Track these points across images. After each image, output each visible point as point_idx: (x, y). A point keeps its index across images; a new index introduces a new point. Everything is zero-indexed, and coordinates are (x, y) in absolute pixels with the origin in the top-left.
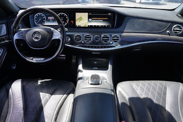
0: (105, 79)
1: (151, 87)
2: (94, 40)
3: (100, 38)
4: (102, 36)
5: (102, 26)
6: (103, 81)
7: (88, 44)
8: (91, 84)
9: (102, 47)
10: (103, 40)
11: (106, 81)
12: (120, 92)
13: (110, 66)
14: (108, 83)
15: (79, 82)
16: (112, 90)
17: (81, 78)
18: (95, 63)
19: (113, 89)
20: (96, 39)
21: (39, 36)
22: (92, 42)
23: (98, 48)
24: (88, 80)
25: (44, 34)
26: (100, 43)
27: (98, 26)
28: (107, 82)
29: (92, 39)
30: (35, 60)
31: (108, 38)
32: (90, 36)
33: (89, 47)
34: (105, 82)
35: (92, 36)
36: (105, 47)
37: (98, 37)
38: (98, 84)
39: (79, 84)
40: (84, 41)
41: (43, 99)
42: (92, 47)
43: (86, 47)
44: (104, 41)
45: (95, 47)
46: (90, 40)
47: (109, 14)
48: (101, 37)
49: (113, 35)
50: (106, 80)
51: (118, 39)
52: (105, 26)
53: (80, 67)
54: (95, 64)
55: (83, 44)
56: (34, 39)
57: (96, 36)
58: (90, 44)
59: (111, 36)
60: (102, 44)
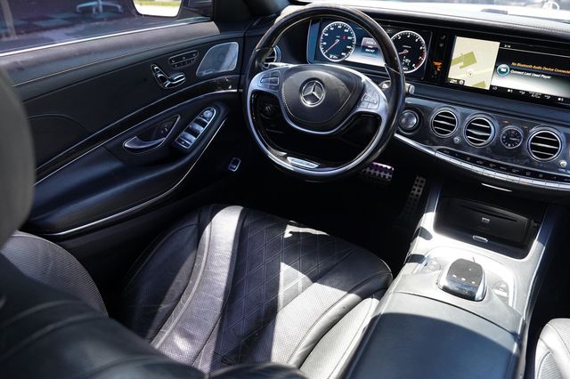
0: (504, 286)
2: (498, 140)
3: (524, 140)
4: (535, 132)
5: (543, 95)
6: (490, 293)
7: (473, 149)
8: (445, 289)
9: (522, 173)
10: (533, 147)
11: (505, 294)
12: (550, 352)
13: (537, 248)
14: (510, 304)
15: (408, 269)
16: (514, 334)
17: (418, 259)
18: (486, 220)
19: (519, 333)
20: (508, 140)
21: (319, 94)
22: (492, 147)
23: (509, 170)
24: (439, 271)
25: (337, 90)
26: (517, 154)
27: (527, 92)
28: (505, 300)
29: (491, 135)
30: (291, 163)
31: (556, 144)
32: (488, 124)
33: (473, 161)
34: (496, 299)
35: (497, 124)
36: (535, 175)
37: (517, 135)
38: (471, 297)
39: (404, 276)
40: (462, 137)
41: (285, 285)
42: (486, 165)
43: (462, 157)
44: (535, 154)
45: (497, 168)
46: (486, 138)
48: (526, 134)
50: (506, 290)
52: (554, 98)
53: (428, 220)
54: (484, 224)
55: (458, 146)
56: (302, 98)
57: (510, 127)
58: (482, 152)
60: (527, 161)
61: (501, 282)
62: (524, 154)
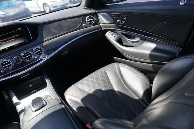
0: (49, 96)
1: (94, 79)
2: (15, 63)
3: (22, 58)
4: (22, 54)
5: (17, 44)
6: (47, 100)
7: (10, 71)
8: (36, 111)
9: (29, 67)
10: (26, 58)
11: (51, 97)
12: (70, 100)
14: (54, 98)
15: (21, 116)
16: (60, 104)
17: (23, 111)
18: (31, 86)
19: (61, 102)
20: (18, 61)
22: (14, 66)
23: (25, 69)
24: (30, 108)
26: (23, 63)
27: (12, 46)
28: (52, 99)
29: (12, 63)
31: (30, 54)
32: (8, 61)
33: (13, 74)
34: (50, 100)
35: (11, 60)
36: (32, 65)
37: (18, 58)
38: (44, 106)
39: (22, 120)
40: (3, 70)
42: (17, 72)
43: (9, 75)
44: (28, 60)
45: (21, 70)
46: (11, 65)
47: (19, 29)
48: (21, 56)
49: (34, 49)
50: (50, 96)
51: (42, 51)
52: (20, 44)
53: (15, 99)
54: (31, 87)
55: (4, 73)
57: (15, 58)
58: (13, 69)
59: (32, 50)
60: (27, 63)
61: (47, 96)
62: (24, 62)
